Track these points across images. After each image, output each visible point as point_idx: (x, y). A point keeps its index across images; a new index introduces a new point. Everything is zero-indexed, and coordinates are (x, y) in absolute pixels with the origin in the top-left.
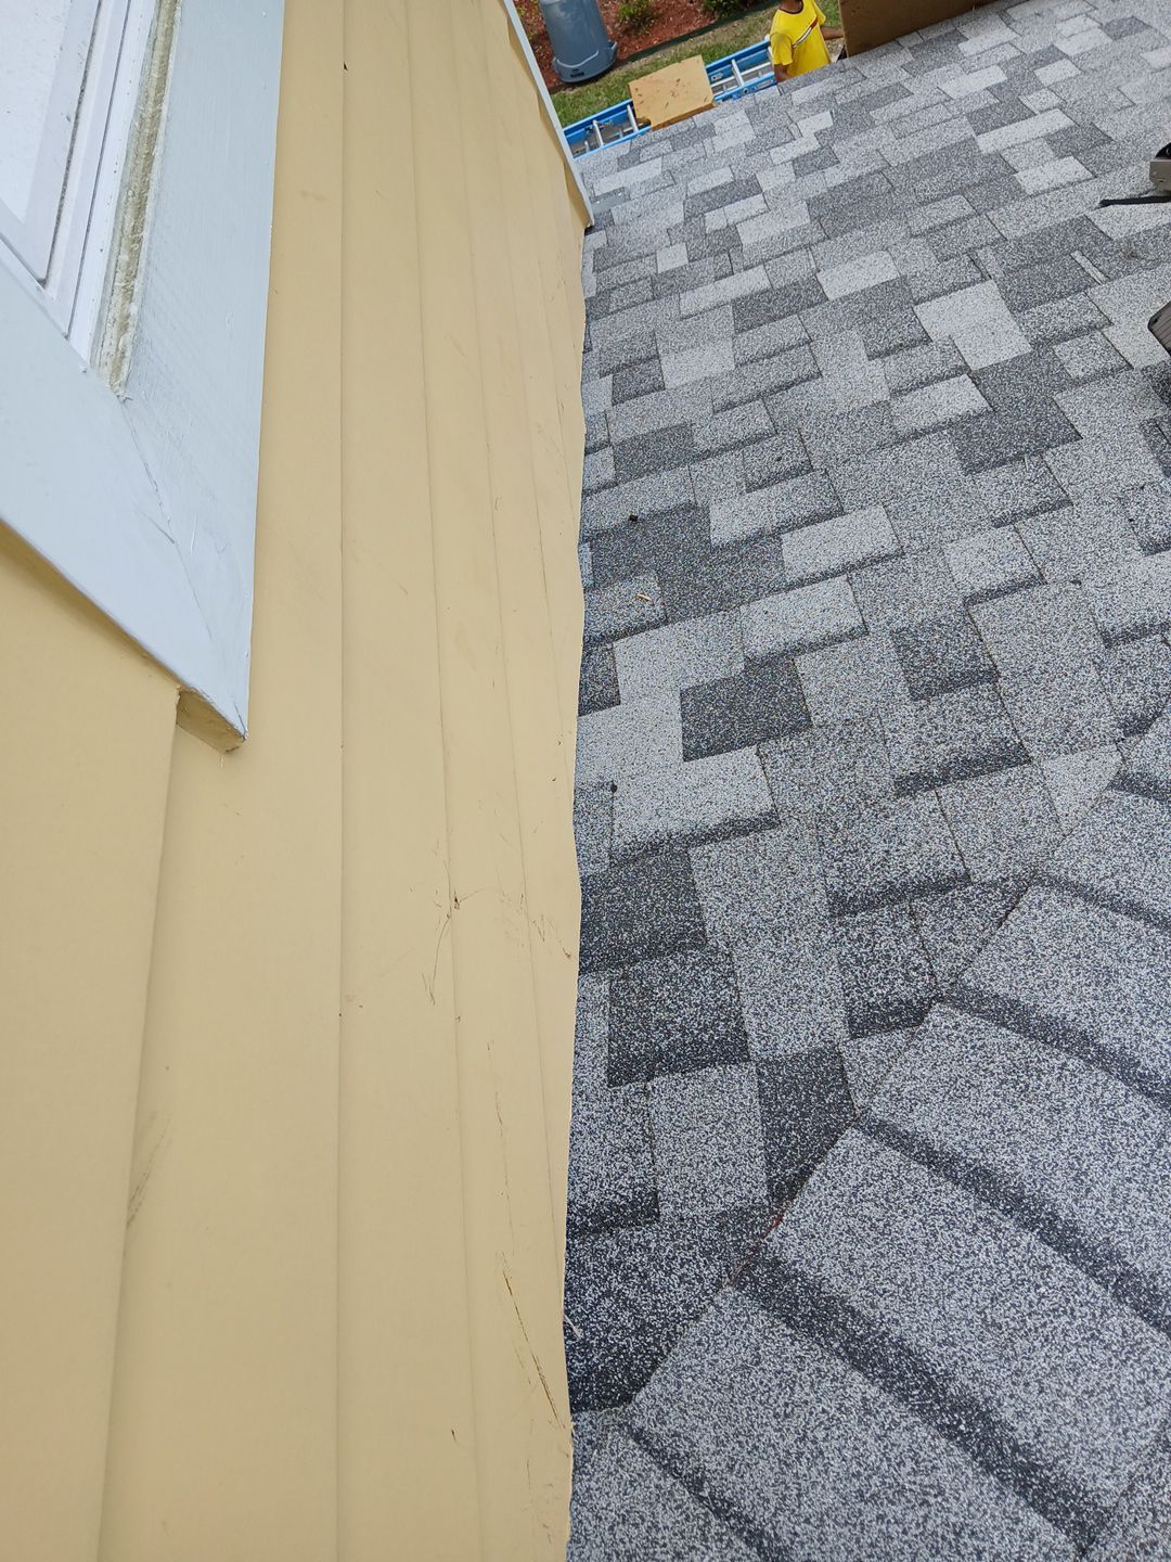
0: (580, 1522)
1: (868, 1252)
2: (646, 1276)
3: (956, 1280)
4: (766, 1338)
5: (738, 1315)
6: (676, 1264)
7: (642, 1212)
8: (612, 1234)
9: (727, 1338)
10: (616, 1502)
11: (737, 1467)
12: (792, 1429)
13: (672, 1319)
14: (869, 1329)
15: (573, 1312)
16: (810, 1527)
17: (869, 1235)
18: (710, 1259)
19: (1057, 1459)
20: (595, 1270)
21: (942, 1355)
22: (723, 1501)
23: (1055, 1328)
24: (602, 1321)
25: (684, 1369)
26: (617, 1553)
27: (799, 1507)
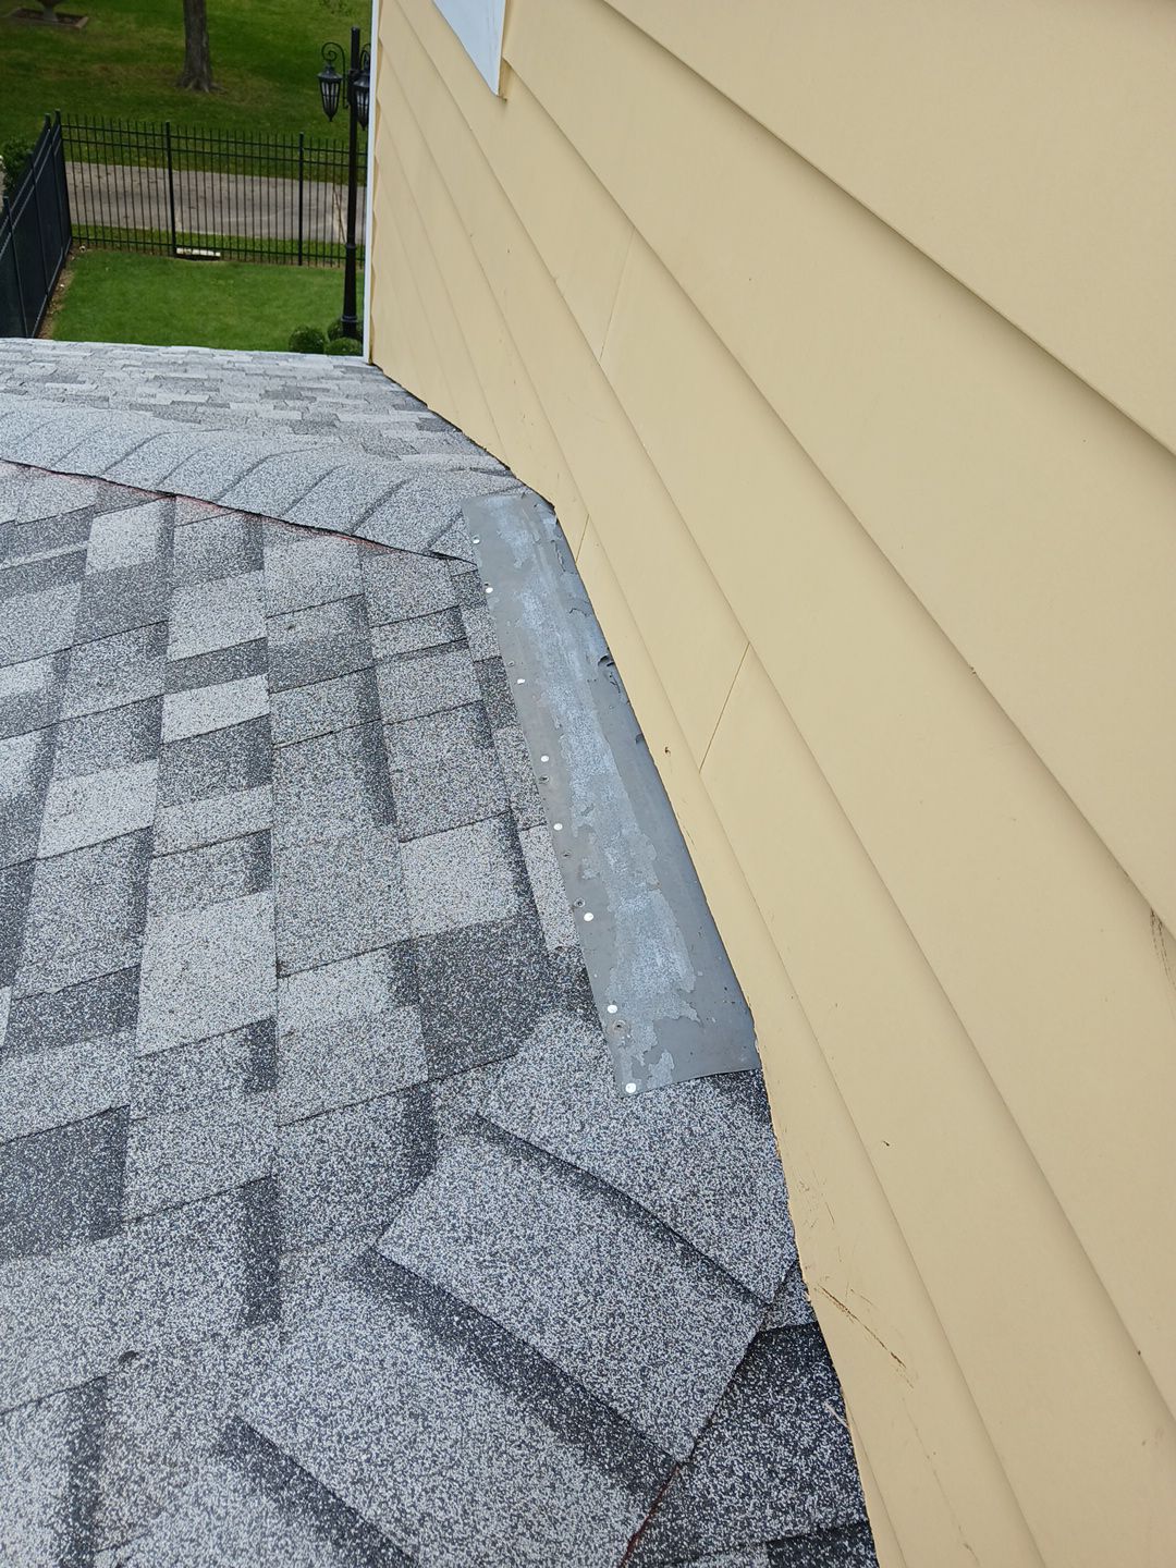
0: (783, 1219)
1: (535, 1494)
2: (770, 1472)
3: (447, 1460)
4: (637, 1398)
5: (667, 1425)
6: (740, 1489)
7: (789, 1559)
8: (818, 1526)
9: (676, 1398)
10: (755, 1235)
11: (653, 1268)
12: (607, 1303)
13: (735, 1424)
14: (536, 1405)
15: (840, 1431)
16: (587, 1223)
17: (534, 1515)
18: (704, 1496)
19: (380, 1308)
20: (827, 1480)
21: (469, 1380)
22: (663, 1240)
23: (359, 1421)
24: (807, 1421)
25: (714, 1363)
26: (746, 1195)
27: (598, 1238)
